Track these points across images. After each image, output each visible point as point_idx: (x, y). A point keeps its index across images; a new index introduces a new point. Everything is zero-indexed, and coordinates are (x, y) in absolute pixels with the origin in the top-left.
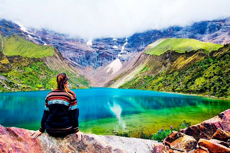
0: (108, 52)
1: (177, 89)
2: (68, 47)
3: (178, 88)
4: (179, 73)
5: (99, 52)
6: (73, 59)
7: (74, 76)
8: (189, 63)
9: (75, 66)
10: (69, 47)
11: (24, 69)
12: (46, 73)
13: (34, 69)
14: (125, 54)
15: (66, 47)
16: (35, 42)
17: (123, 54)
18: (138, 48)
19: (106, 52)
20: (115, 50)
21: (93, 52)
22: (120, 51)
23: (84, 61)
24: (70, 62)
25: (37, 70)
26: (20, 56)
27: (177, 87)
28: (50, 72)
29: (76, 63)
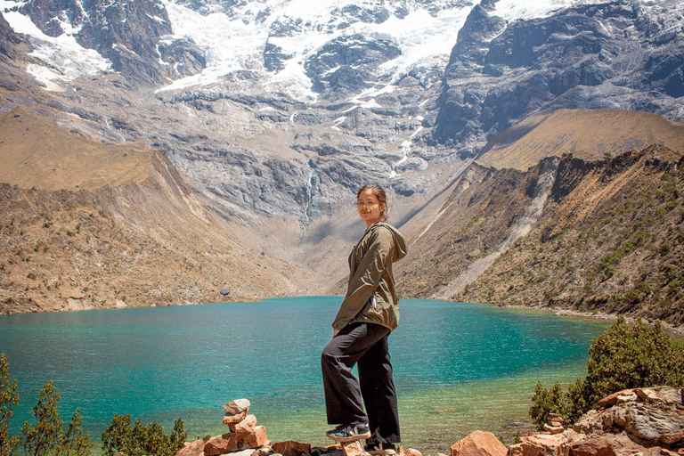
0: (351, 164)
1: (561, 297)
2: (205, 150)
3: (564, 294)
4: (580, 237)
5: (318, 163)
6: (222, 192)
7: (220, 255)
8: (613, 199)
9: (230, 217)
10: (210, 150)
11: (22, 234)
12: (107, 246)
13: (58, 234)
14: (415, 167)
15: (200, 150)
16: (90, 134)
17: (407, 171)
18: (459, 145)
19: (346, 161)
20: (376, 156)
21: (295, 163)
22: (397, 158)
23: (263, 199)
24: (212, 202)
25: (69, 234)
26: (8, 185)
27: (562, 288)
28: (120, 240)
29: (233, 206)
